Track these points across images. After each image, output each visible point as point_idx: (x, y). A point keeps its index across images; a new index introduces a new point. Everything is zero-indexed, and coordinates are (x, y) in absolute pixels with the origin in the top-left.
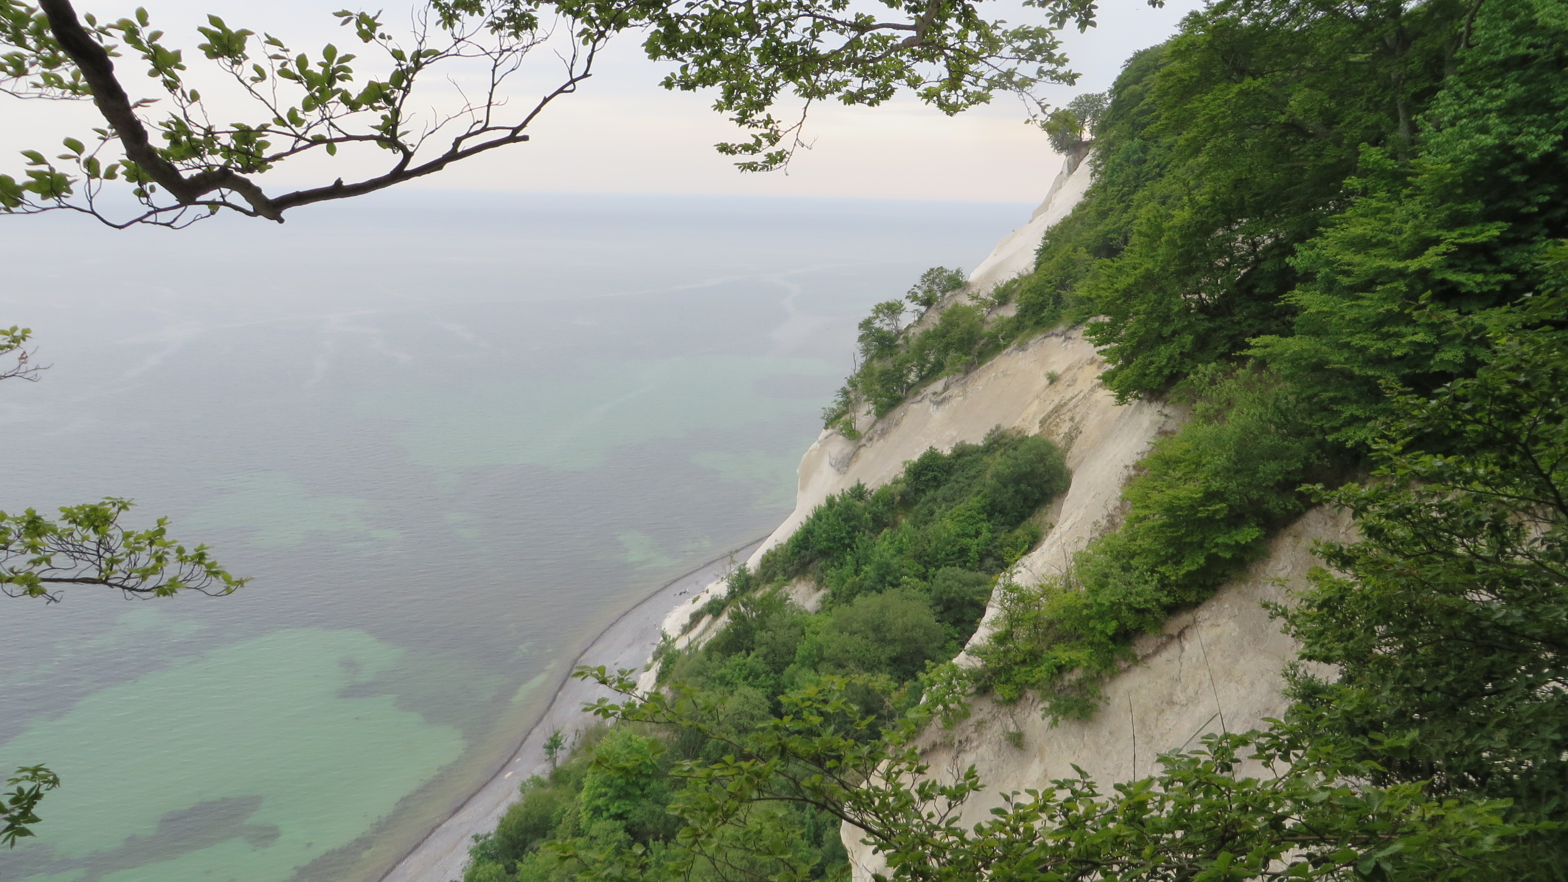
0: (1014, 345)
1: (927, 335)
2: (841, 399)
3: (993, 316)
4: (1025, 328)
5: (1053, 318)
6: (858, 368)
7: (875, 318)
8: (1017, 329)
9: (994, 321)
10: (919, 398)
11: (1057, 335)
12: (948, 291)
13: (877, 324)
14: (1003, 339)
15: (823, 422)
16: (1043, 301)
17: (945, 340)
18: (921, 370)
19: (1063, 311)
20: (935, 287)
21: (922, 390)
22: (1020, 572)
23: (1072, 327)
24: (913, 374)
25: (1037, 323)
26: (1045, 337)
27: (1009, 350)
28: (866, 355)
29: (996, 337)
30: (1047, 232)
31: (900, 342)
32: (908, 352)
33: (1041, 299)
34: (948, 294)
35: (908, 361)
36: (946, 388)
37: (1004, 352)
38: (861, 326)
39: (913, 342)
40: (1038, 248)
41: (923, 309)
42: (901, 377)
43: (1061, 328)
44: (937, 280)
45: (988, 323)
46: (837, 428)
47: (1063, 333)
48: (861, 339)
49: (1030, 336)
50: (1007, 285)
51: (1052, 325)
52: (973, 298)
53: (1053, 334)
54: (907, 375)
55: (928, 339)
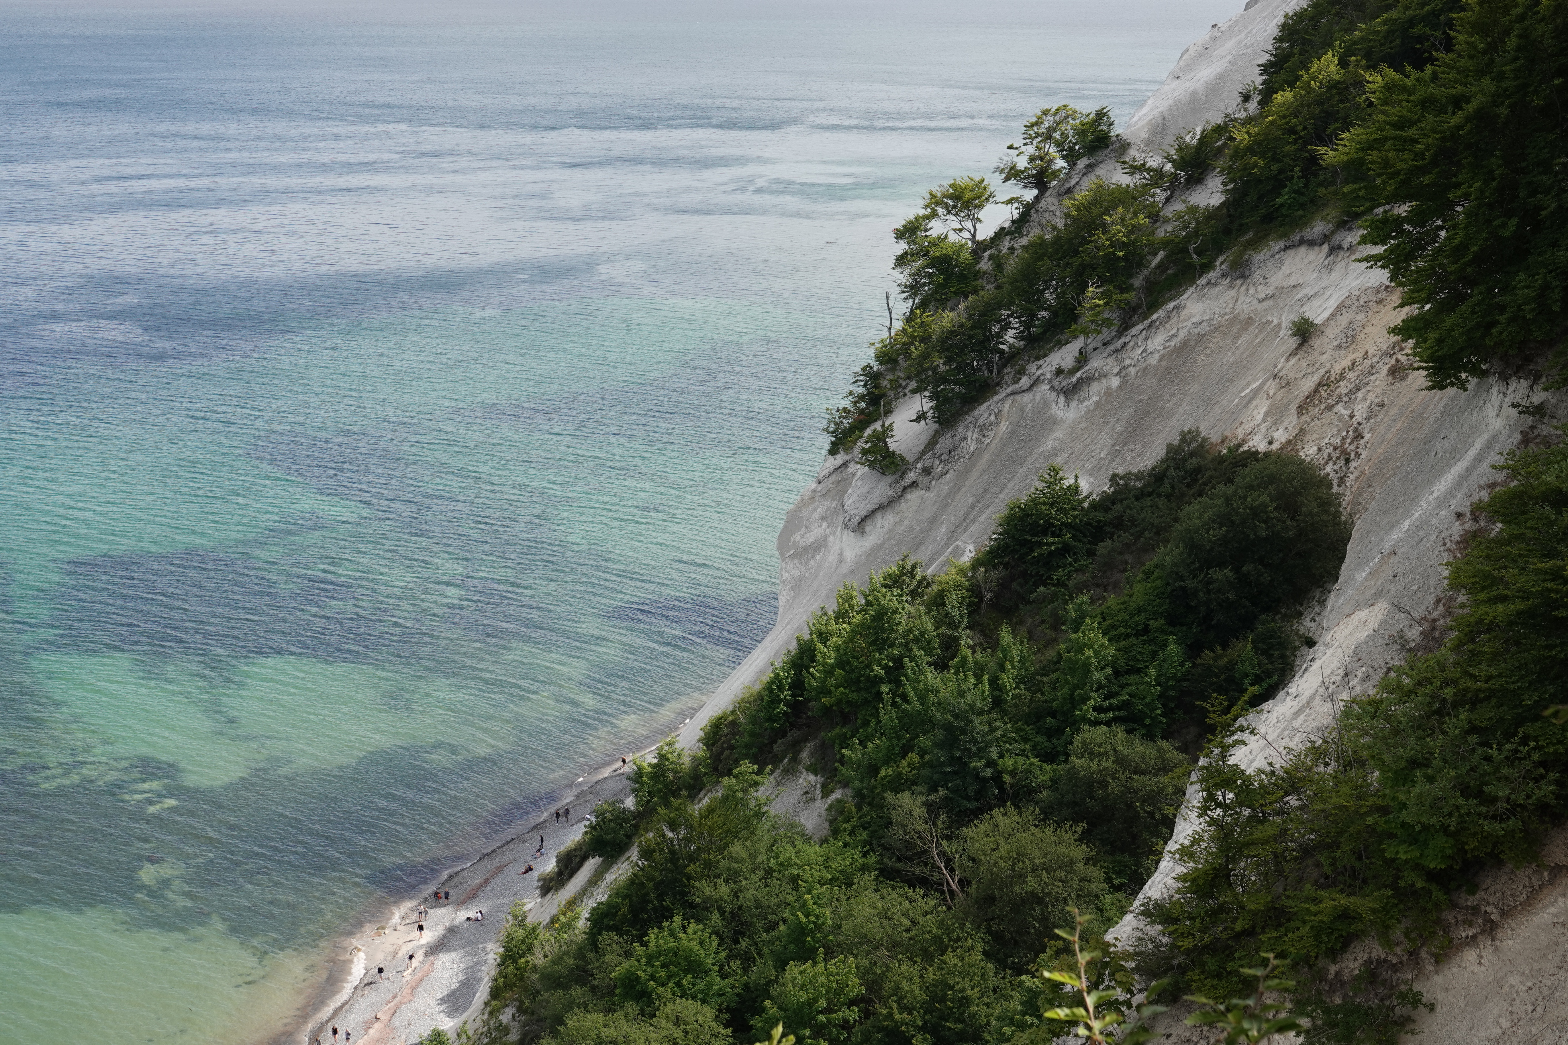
0: (1221, 264)
1: (1038, 249)
2: (862, 390)
3: (1178, 206)
4: (1242, 229)
5: (1302, 206)
6: (898, 325)
7: (928, 218)
8: (1227, 232)
9: (1179, 216)
10: (1025, 381)
11: (1312, 243)
12: (1080, 156)
13: (936, 228)
14: (1199, 253)
15: (826, 441)
16: (1281, 171)
17: (1076, 261)
18: (1027, 325)
19: (1322, 191)
20: (1052, 150)
21: (1032, 368)
22: (1244, 743)
23: (1343, 225)
24: (1011, 332)
25: (1268, 219)
26: (1286, 248)
27: (1212, 275)
28: (913, 296)
29: (1185, 251)
30: (1284, 27)
31: (985, 265)
32: (999, 287)
33: (1275, 167)
34: (1082, 163)
35: (1000, 306)
36: (1082, 359)
37: (1202, 281)
38: (900, 235)
39: (1011, 265)
40: (1265, 58)
41: (1030, 195)
42: (988, 339)
43: (1319, 227)
44: (1057, 135)
45: (1167, 221)
46: (857, 450)
47: (1326, 238)
48: (901, 261)
49: (1255, 244)
50: (1204, 140)
51: (1303, 222)
52: (1134, 169)
53: (1302, 242)
54: (999, 335)
55: (1040, 258)
